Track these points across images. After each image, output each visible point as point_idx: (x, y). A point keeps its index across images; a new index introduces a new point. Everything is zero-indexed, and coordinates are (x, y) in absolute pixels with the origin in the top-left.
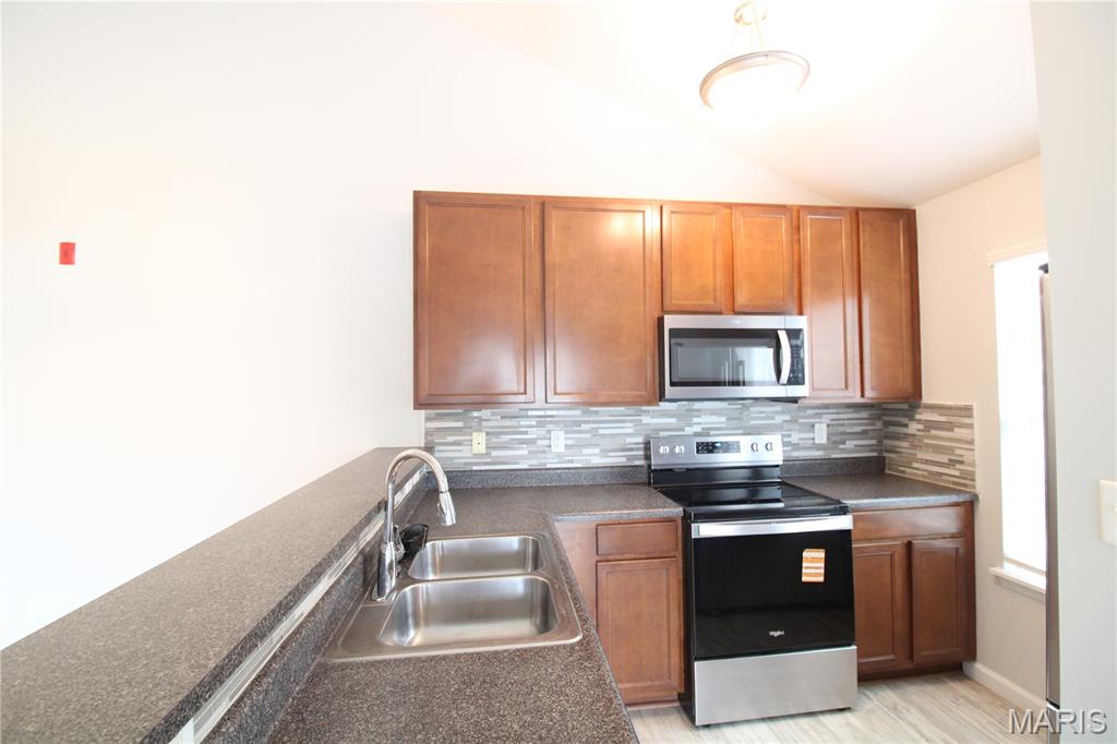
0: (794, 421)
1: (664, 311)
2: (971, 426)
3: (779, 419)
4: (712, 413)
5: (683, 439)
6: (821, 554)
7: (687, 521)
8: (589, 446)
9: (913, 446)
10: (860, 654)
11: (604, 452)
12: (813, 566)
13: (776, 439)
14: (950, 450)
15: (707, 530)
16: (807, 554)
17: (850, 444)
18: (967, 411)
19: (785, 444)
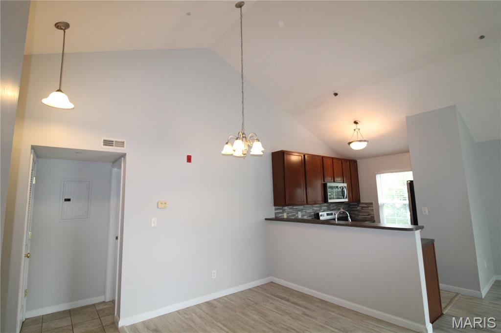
1: (325, 182)
2: (372, 207)
9: (359, 212)
14: (368, 212)
18: (372, 204)
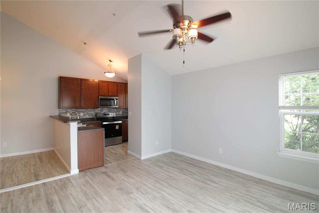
0: (117, 111)
1: (99, 96)
3: (115, 111)
4: (106, 110)
5: (102, 114)
6: (118, 126)
7: (102, 123)
8: (87, 115)
10: (123, 138)
11: (89, 116)
12: (117, 127)
13: (115, 114)
15: (104, 123)
16: (116, 126)
17: (125, 114)
19: (116, 114)
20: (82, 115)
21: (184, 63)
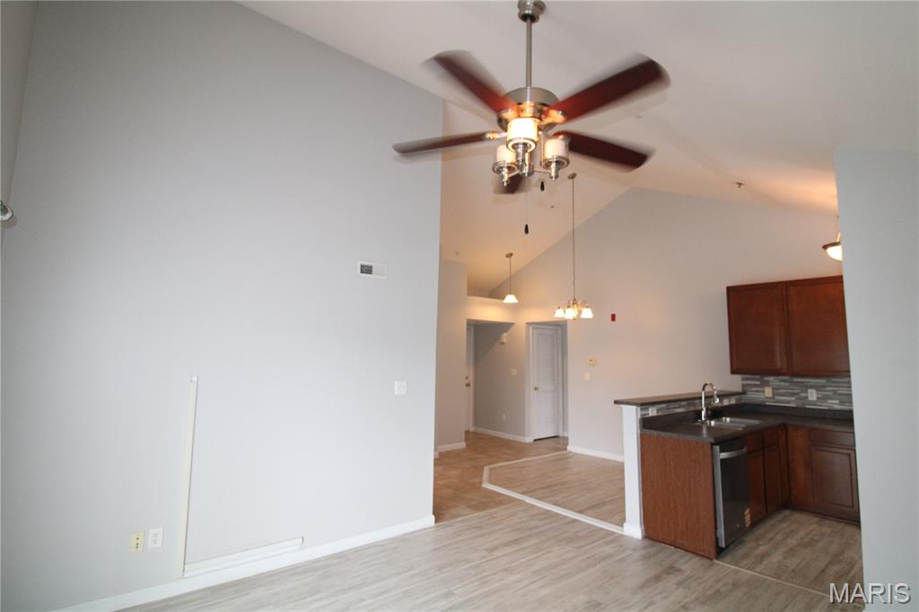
20: (815, 399)
21: (527, 230)
